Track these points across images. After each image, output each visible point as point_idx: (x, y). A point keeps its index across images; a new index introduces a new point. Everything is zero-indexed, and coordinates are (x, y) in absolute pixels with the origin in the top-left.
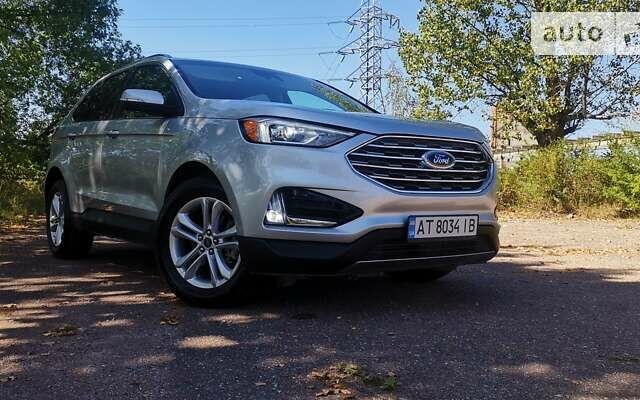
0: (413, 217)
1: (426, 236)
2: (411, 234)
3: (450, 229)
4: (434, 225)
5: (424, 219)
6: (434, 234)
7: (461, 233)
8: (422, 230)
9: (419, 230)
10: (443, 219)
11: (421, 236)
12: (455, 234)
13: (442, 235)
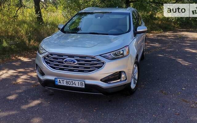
0: (57, 79)
1: (62, 84)
2: (56, 83)
3: (71, 84)
4: (65, 82)
5: (61, 80)
6: (65, 84)
7: (77, 86)
8: (60, 83)
9: (59, 82)
10: (68, 81)
11: (60, 84)
12: (74, 86)
13: (68, 85)
